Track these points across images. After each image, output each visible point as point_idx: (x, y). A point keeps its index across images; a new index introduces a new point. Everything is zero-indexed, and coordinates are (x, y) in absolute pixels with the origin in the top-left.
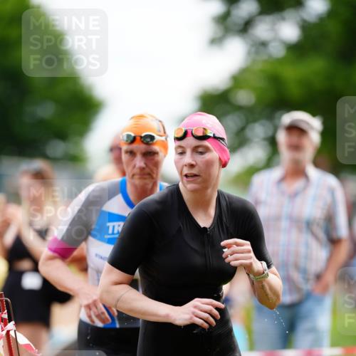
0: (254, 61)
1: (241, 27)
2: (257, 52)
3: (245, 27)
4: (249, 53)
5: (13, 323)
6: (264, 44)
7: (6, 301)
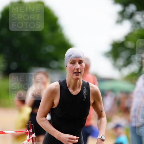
0: (134, 30)
1: (129, 16)
2: (136, 26)
3: (131, 16)
4: (132, 27)
5: (34, 134)
6: (139, 23)
7: (32, 125)
